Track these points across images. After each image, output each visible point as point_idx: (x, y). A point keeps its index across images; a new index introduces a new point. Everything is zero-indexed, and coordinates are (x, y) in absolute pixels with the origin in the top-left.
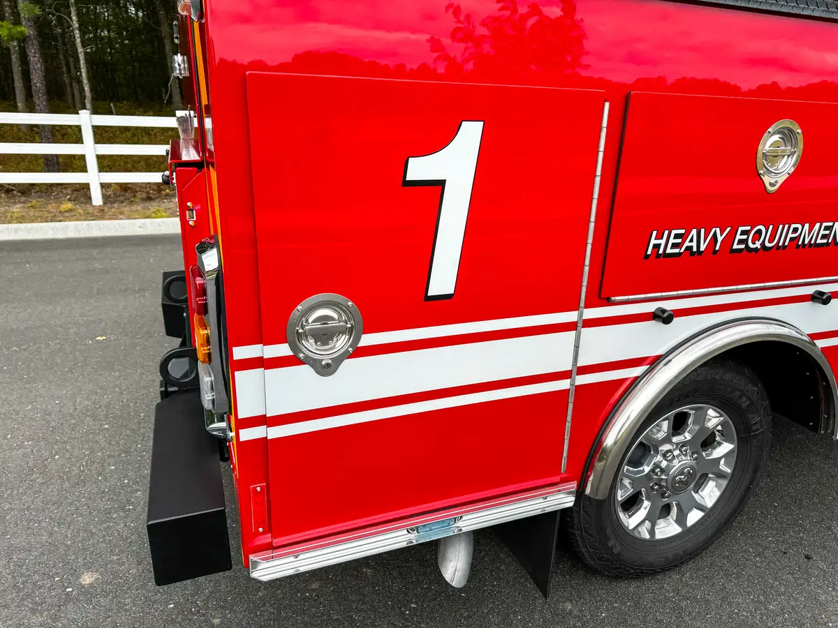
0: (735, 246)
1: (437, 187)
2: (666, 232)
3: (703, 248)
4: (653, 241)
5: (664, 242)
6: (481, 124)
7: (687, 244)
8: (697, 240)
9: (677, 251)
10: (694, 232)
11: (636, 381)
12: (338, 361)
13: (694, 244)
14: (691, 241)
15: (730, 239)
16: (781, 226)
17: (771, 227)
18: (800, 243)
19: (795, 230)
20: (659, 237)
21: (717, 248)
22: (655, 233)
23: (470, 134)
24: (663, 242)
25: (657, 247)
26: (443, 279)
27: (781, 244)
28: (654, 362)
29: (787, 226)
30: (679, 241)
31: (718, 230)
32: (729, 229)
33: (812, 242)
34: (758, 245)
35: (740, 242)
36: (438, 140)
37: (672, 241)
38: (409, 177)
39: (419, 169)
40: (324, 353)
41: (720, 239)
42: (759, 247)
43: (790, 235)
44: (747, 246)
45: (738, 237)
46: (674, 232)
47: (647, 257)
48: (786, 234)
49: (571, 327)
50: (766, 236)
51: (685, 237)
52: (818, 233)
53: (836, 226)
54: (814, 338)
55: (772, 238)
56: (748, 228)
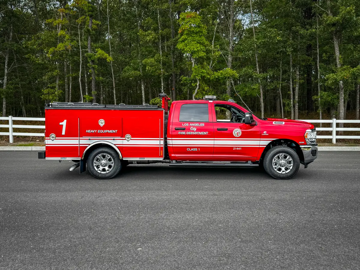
1: (62, 125)
4: (87, 131)
5: (89, 131)
8: (93, 131)
10: (92, 130)
11: (87, 146)
12: (54, 140)
15: (97, 131)
16: (104, 130)
18: (108, 132)
20: (87, 130)
23: (65, 121)
26: (63, 133)
28: (90, 144)
31: (95, 130)
34: (102, 132)
36: (62, 121)
39: (61, 124)
40: (53, 139)
44: (100, 132)
47: (86, 133)
48: (106, 131)
49: (78, 139)
50: (102, 131)
51: (91, 131)
52: (111, 131)
53: (114, 131)
54: (115, 145)
55: (104, 132)
56: (100, 130)
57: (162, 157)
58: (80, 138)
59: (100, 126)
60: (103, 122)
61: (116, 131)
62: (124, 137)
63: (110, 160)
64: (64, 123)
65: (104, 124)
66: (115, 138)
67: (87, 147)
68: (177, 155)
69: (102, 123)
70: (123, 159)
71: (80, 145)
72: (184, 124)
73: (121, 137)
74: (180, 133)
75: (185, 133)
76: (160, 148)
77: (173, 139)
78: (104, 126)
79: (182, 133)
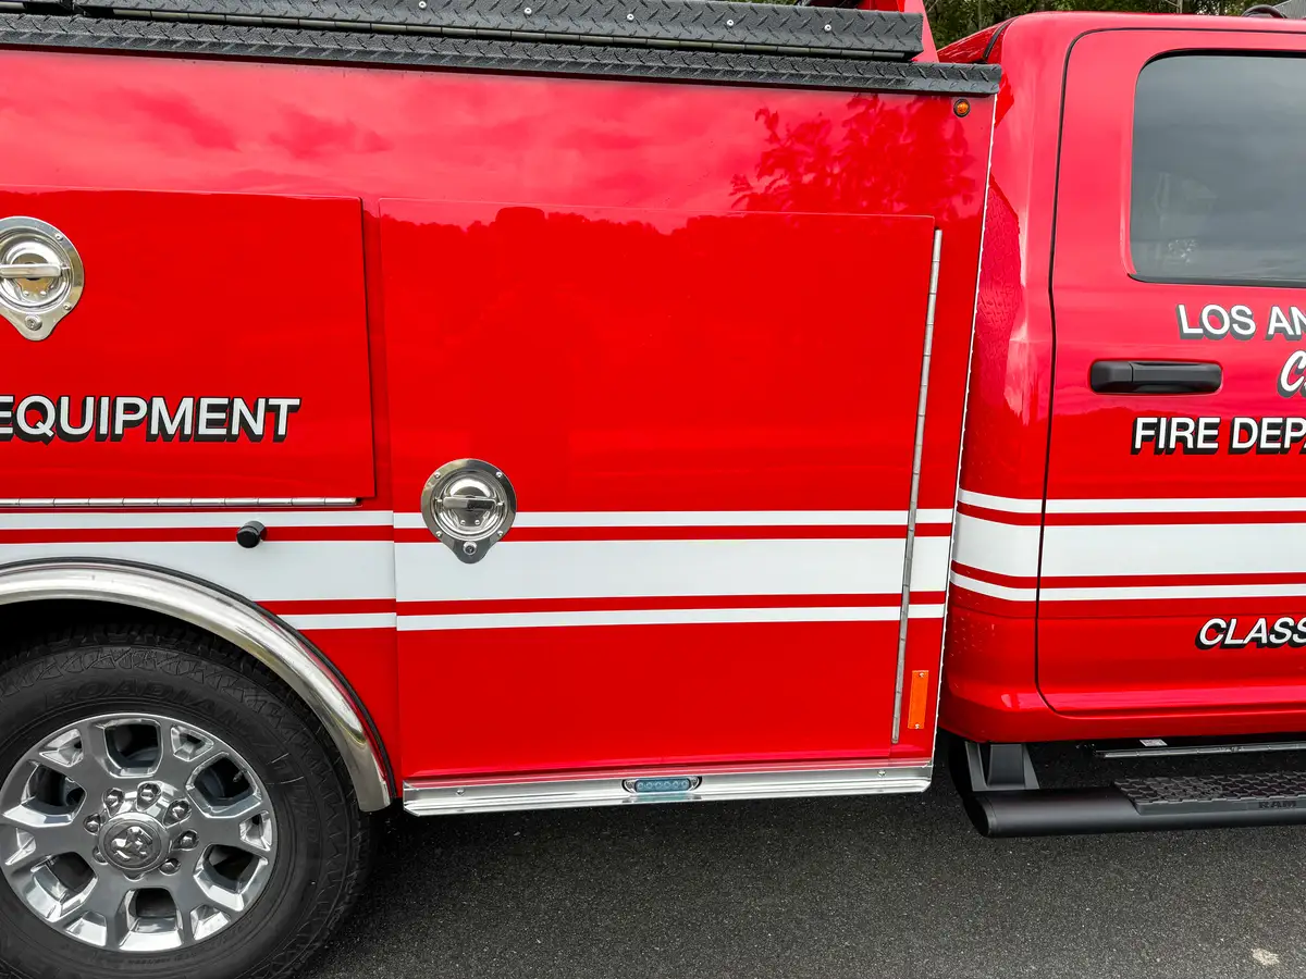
16: (90, 401)
17: (65, 401)
18: (154, 430)
19: (131, 409)
27: (104, 430)
29: (105, 401)
33: (188, 430)
34: (45, 429)
42: (50, 434)
43: (121, 417)
44: (17, 427)
48: (112, 414)
50: (58, 415)
52: (192, 416)
53: (239, 405)
55: (77, 418)
56: (9, 399)
57: (911, 746)
61: (284, 404)
62: (413, 507)
66: (271, 520)
69: (32, 280)
70: (397, 802)
72: (1195, 321)
73: (362, 504)
74: (1156, 427)
75: (1207, 439)
76: (903, 635)
77: (1055, 506)
78: (66, 326)
79: (1174, 433)
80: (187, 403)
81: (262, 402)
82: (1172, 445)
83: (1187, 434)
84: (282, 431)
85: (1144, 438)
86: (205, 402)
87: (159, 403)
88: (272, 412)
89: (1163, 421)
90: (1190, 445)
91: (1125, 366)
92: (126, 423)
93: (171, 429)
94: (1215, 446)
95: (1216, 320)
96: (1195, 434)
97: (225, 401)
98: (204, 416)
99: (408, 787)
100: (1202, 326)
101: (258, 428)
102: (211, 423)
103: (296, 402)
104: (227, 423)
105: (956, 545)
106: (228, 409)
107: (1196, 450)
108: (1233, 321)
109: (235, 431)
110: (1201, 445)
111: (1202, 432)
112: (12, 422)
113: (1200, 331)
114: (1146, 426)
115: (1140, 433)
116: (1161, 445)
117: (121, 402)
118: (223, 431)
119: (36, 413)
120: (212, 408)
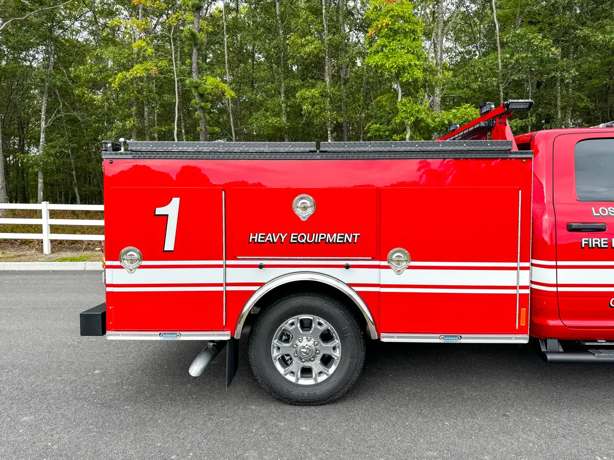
0: (292, 241)
1: (165, 217)
2: (257, 234)
3: (275, 241)
4: (251, 237)
5: (258, 237)
6: (179, 198)
7: (267, 239)
9: (263, 241)
10: (270, 234)
11: (255, 292)
12: (135, 269)
13: (271, 239)
14: (269, 237)
15: (288, 238)
16: (314, 234)
17: (308, 234)
18: (327, 241)
19: (323, 236)
20: (254, 236)
21: (283, 241)
22: (251, 234)
23: (176, 201)
24: (256, 237)
25: (253, 239)
26: (169, 245)
27: (316, 241)
28: (262, 284)
29: (317, 234)
30: (264, 237)
31: (281, 234)
32: (286, 234)
33: (334, 241)
34: (304, 241)
35: (293, 239)
36: (166, 202)
37: (260, 237)
38: (156, 214)
39: (159, 211)
40: (131, 267)
41: (283, 238)
43: (320, 238)
44: (297, 240)
45: (292, 237)
46: (260, 234)
47: (250, 243)
48: (318, 237)
49: (221, 266)
50: (307, 238)
51: (265, 236)
52: (336, 238)
53: (346, 235)
54: (350, 285)
55: (311, 238)
56: (297, 234)
57: (522, 331)
58: (229, 262)
59: (297, 218)
60: (309, 204)
61: (356, 235)
62: (385, 260)
63: (326, 337)
64: (171, 210)
65: (310, 211)
66: (350, 263)
67: (253, 292)
68: (568, 323)
69: (304, 208)
70: (379, 339)
71: (229, 288)
72: (597, 212)
73: (373, 259)
74: (588, 241)
75: (604, 244)
76: (518, 298)
77: (560, 263)
78: (311, 218)
79: (594, 243)
80: (335, 235)
81: (351, 234)
82: (594, 246)
83: (598, 243)
84: (355, 241)
85: (585, 244)
86: (339, 234)
87: (329, 235)
88: (354, 237)
89: (590, 239)
90: (599, 246)
91: (577, 224)
92: (321, 240)
93: (331, 241)
94: (607, 246)
95: (604, 211)
96: (600, 243)
97: (343, 234)
98: (338, 238)
99: (382, 334)
100: (599, 213)
101: (350, 241)
102: (340, 239)
103: (359, 234)
104: (343, 240)
105: (531, 273)
106: (344, 236)
107: (601, 248)
108: (609, 211)
109: (345, 241)
110: (603, 246)
111: (603, 243)
112: (297, 239)
113: (599, 214)
114: (585, 241)
115: (583, 243)
116: (590, 246)
117: (320, 235)
118: (342, 241)
119: (302, 237)
120: (340, 236)
